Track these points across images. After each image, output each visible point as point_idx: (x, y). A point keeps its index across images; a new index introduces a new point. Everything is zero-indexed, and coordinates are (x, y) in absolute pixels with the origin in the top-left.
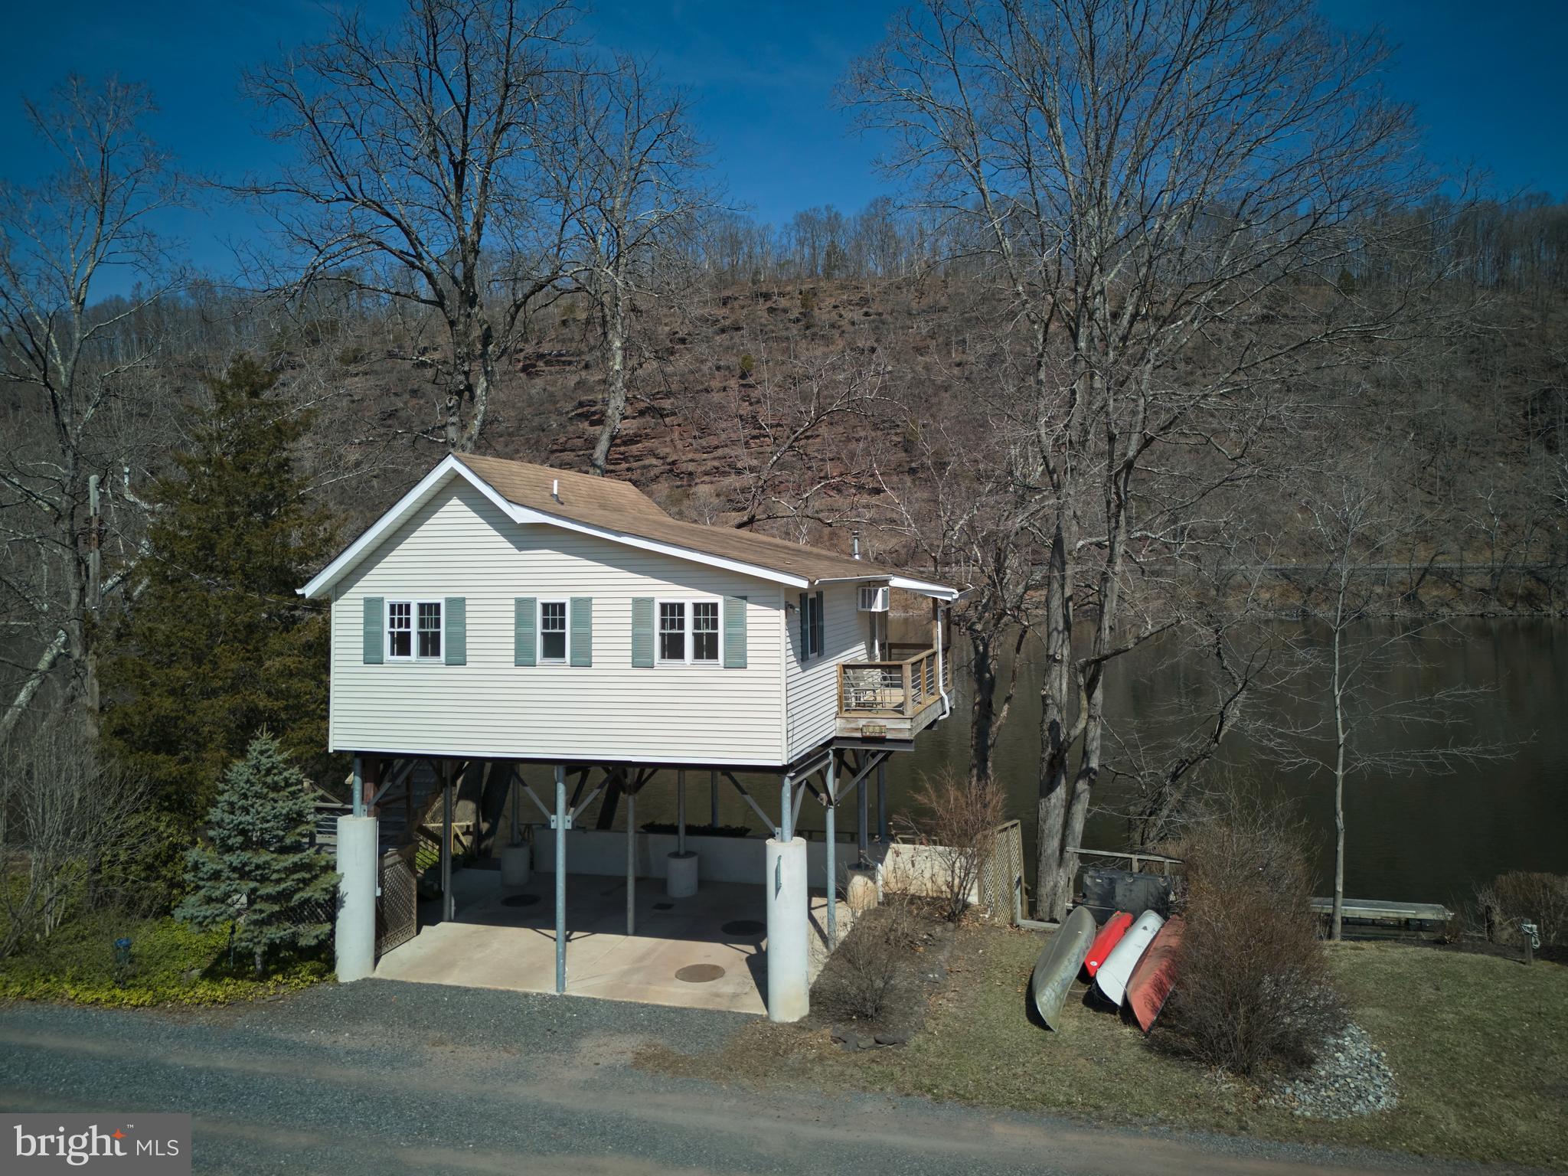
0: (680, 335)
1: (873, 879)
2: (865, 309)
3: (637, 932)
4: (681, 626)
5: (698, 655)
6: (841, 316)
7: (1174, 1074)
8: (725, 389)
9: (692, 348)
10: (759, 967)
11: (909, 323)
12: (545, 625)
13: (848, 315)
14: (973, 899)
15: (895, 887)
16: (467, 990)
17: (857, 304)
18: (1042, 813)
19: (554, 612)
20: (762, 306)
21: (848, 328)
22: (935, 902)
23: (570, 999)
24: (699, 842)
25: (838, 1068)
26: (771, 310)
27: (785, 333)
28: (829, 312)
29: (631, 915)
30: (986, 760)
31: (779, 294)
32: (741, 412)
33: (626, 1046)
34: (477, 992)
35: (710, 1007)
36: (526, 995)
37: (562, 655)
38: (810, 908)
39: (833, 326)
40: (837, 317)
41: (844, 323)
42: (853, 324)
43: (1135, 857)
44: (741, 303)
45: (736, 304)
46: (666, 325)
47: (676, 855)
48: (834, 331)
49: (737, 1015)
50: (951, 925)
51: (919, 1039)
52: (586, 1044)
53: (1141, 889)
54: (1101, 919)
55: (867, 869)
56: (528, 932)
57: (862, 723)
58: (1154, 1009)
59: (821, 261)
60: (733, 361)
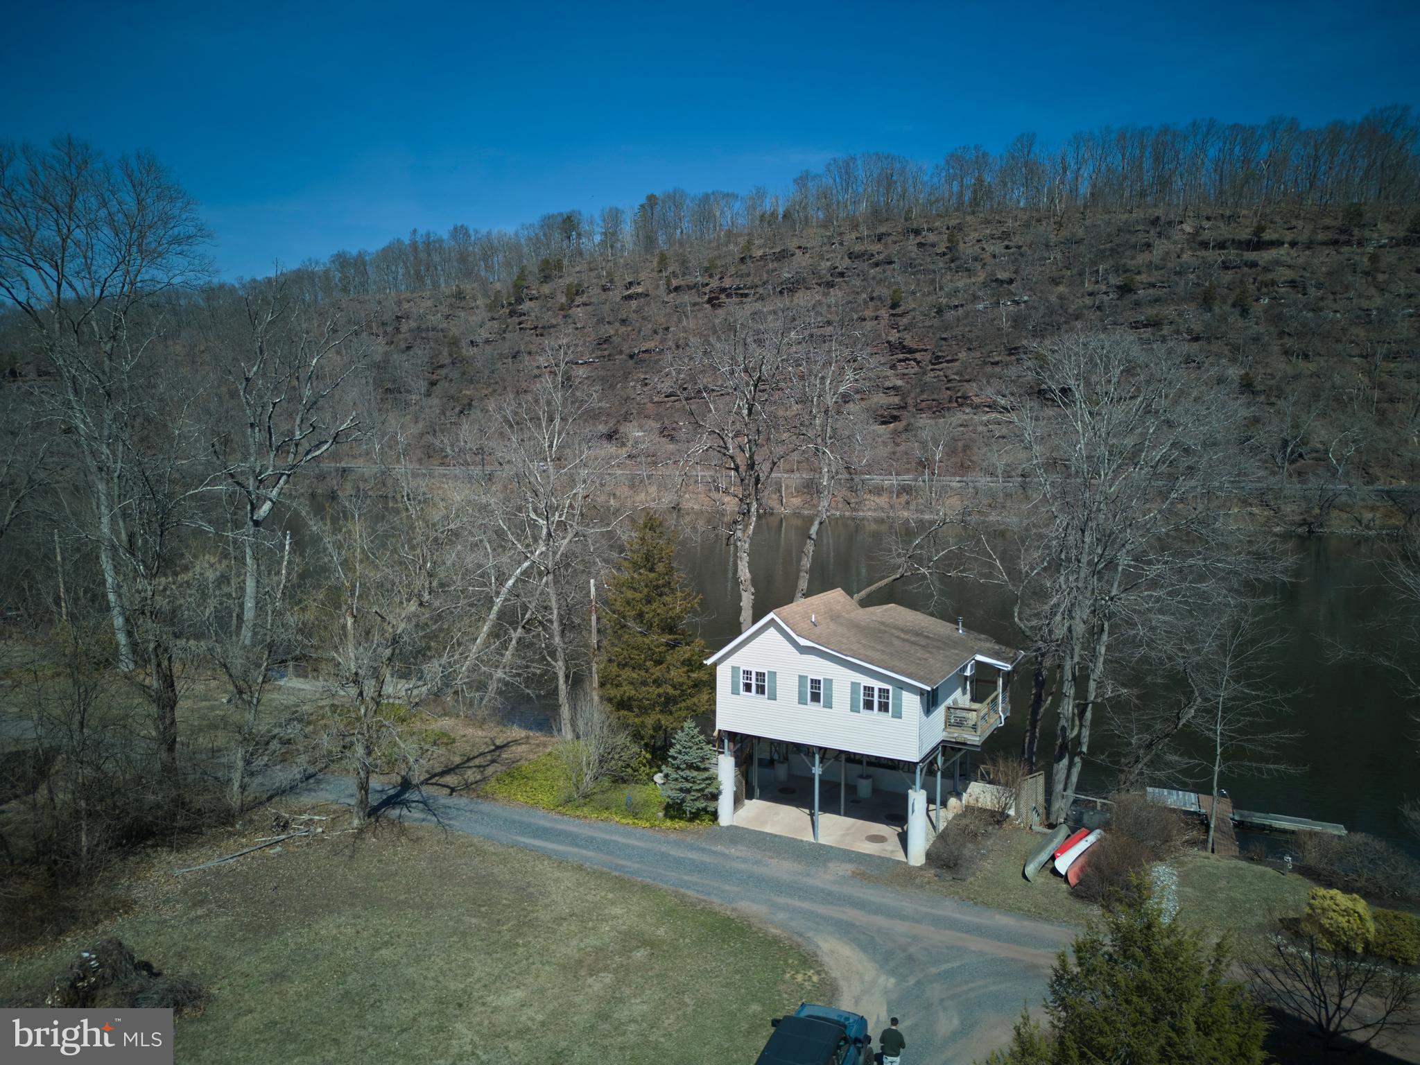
0: (839, 270)
1: (961, 800)
2: (1006, 243)
3: (846, 815)
4: (873, 696)
5: (880, 710)
6: (983, 249)
7: (1077, 906)
8: (876, 318)
9: (850, 281)
10: (903, 839)
11: (1046, 255)
12: (812, 688)
13: (990, 248)
14: (1012, 812)
15: (972, 802)
16: (776, 836)
17: (999, 238)
18: (1055, 771)
19: (815, 683)
20: (913, 241)
21: (989, 260)
22: (992, 813)
23: (820, 844)
24: (872, 770)
25: (936, 887)
26: (921, 245)
27: (931, 267)
28: (973, 245)
29: (842, 807)
30: (1035, 728)
31: (929, 230)
32: (891, 339)
33: (847, 868)
34: (780, 837)
35: (882, 855)
36: (802, 841)
37: (819, 701)
38: (928, 810)
39: (976, 259)
40: (979, 251)
41: (986, 256)
42: (994, 256)
43: (1098, 800)
44: (894, 238)
45: (890, 240)
46: (828, 260)
47: (861, 777)
48: (976, 264)
49: (894, 860)
50: (997, 827)
51: (972, 879)
52: (831, 865)
53: (1097, 818)
54: (1073, 830)
55: (959, 795)
56: (794, 809)
57: (956, 735)
58: (1078, 878)
59: (967, 196)
60: (885, 292)
